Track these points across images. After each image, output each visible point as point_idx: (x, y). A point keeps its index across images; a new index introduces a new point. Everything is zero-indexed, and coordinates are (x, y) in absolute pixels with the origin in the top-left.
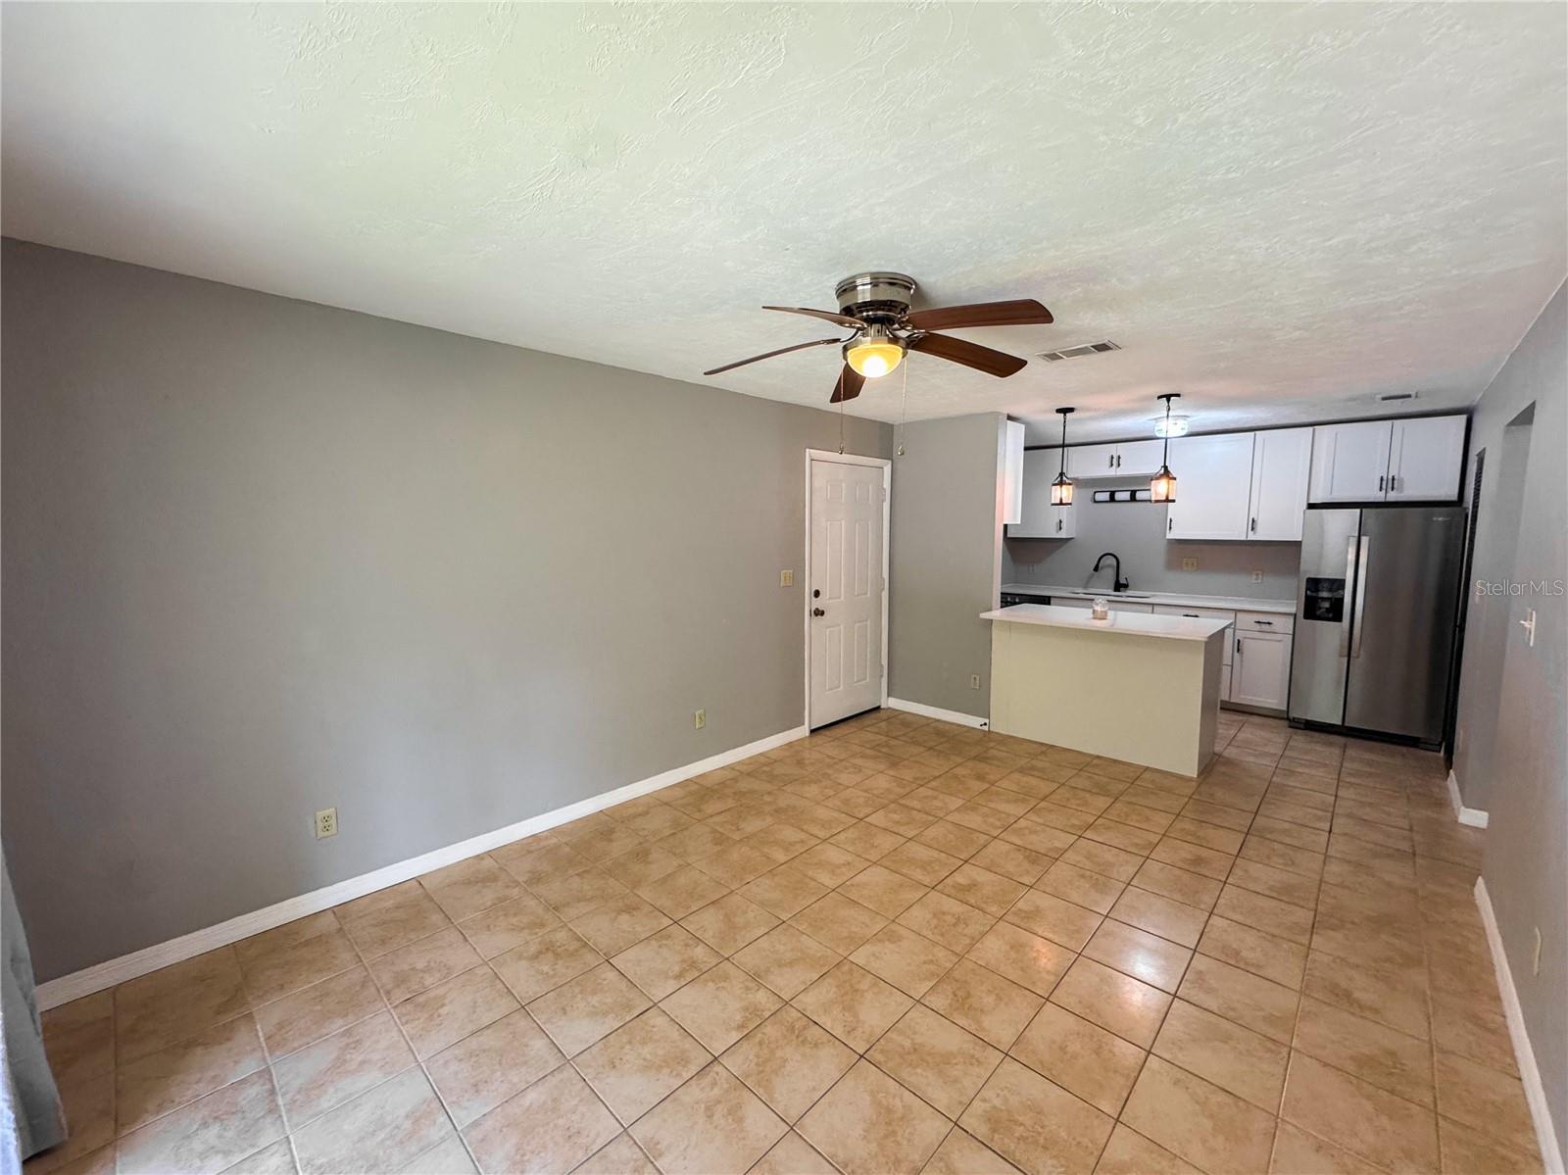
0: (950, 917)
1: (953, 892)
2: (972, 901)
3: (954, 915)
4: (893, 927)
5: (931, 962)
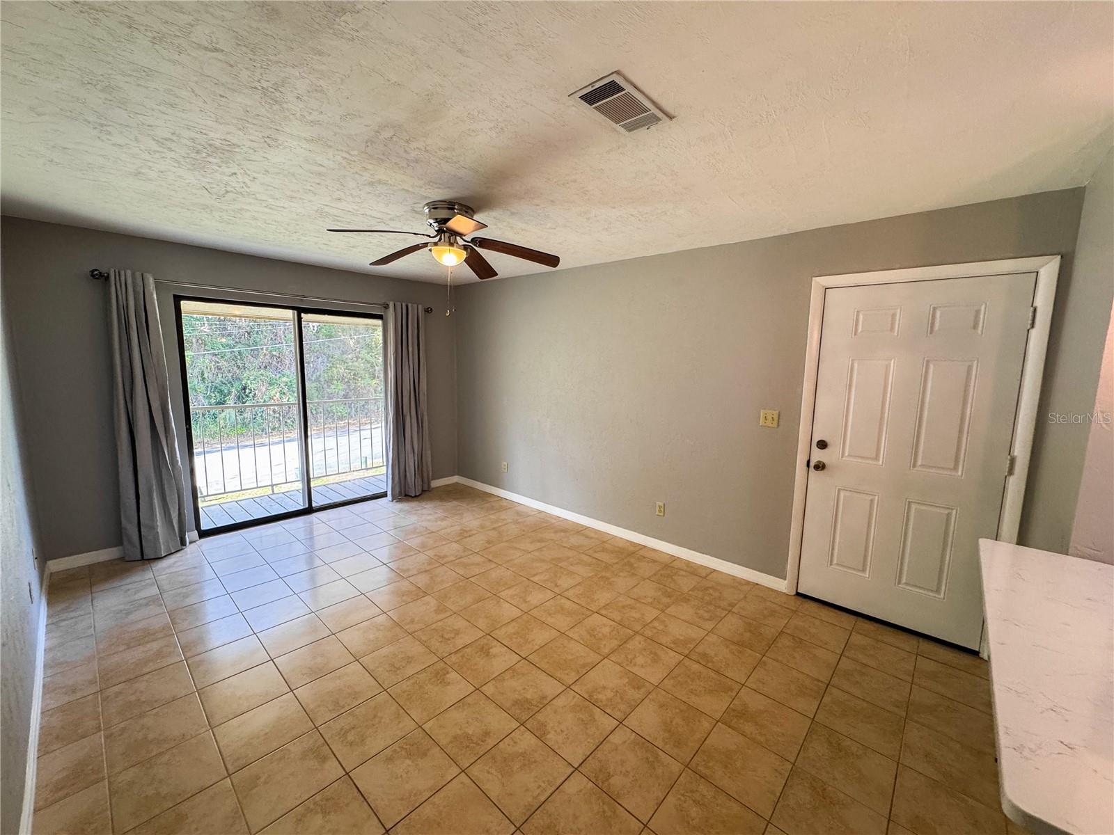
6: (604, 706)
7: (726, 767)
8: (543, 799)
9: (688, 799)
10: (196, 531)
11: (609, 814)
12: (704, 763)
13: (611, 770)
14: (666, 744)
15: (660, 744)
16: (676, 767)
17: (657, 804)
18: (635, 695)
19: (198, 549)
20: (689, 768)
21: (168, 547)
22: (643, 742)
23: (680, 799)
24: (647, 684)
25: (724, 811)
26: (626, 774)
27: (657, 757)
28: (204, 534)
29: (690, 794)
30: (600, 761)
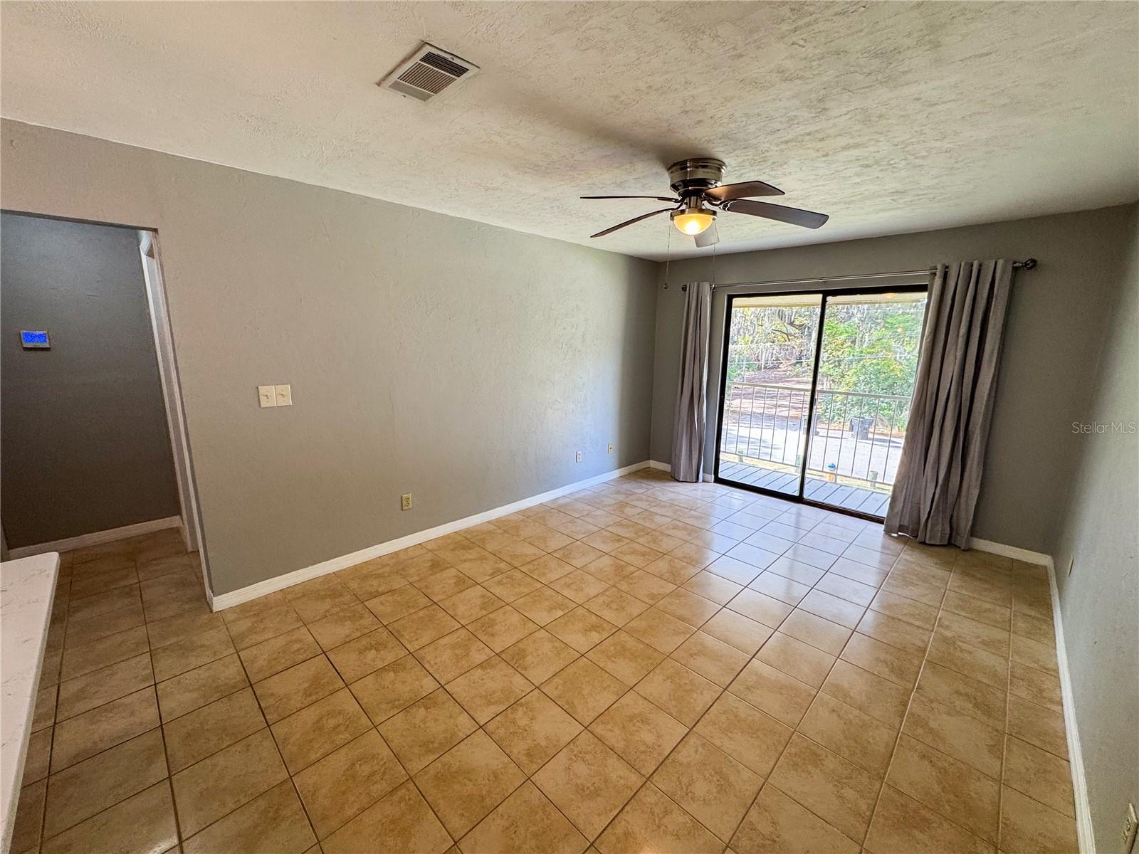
0: (613, 607)
1: (605, 625)
2: (594, 617)
3: (610, 608)
4: (651, 602)
5: (631, 584)
6: (507, 715)
7: (393, 822)
8: (426, 666)
9: (379, 767)
10: (713, 476)
11: (397, 703)
12: (407, 797)
13: (432, 710)
14: (444, 765)
15: (445, 759)
16: (415, 766)
17: (387, 739)
18: (519, 748)
19: (706, 490)
20: (408, 779)
21: (685, 476)
22: (451, 743)
23: (382, 760)
24: (535, 767)
25: (353, 798)
26: (424, 721)
27: (430, 751)
28: (718, 480)
29: (382, 770)
30: (443, 703)
